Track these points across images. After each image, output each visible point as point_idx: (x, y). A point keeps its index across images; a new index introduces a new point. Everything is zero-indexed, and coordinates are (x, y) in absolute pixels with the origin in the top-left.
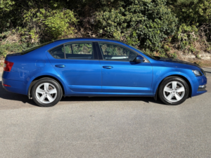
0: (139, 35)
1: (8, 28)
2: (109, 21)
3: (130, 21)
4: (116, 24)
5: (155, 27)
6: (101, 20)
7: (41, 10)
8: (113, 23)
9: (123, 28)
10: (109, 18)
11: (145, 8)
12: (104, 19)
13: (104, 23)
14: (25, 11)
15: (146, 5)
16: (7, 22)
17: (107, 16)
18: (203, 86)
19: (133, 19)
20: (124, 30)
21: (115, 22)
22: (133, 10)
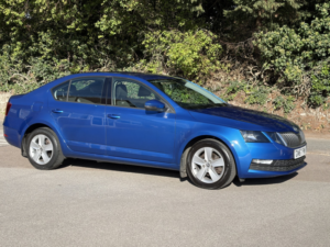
2: (277, 48)
3: (315, 48)
4: (289, 53)
6: (260, 46)
8: (282, 51)
9: (306, 60)
10: (275, 42)
12: (265, 44)
13: (267, 52)
17: (270, 39)
18: (270, 162)
19: (320, 43)
20: (311, 64)
21: (287, 50)
22: (318, 26)
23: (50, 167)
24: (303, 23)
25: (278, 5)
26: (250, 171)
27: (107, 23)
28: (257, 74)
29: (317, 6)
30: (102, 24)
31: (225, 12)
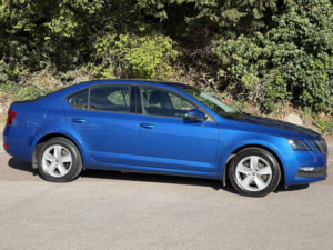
0: (289, 82)
1: (75, 64)
2: (234, 56)
3: (272, 57)
4: (246, 61)
5: (318, 68)
6: (219, 54)
7: (121, 36)
8: (240, 59)
9: (260, 68)
10: (233, 51)
11: (298, 34)
12: (224, 52)
13: (226, 60)
14: (99, 38)
15: (300, 28)
16: (74, 54)
17: (230, 47)
18: (311, 169)
19: (277, 53)
20: (264, 72)
21: (244, 58)
22: (276, 36)
23: (68, 179)
24: (259, 33)
25: (242, 14)
26: (296, 178)
27: (62, 25)
28: (210, 80)
29: (274, 17)
30: (55, 26)
31: (188, 19)
